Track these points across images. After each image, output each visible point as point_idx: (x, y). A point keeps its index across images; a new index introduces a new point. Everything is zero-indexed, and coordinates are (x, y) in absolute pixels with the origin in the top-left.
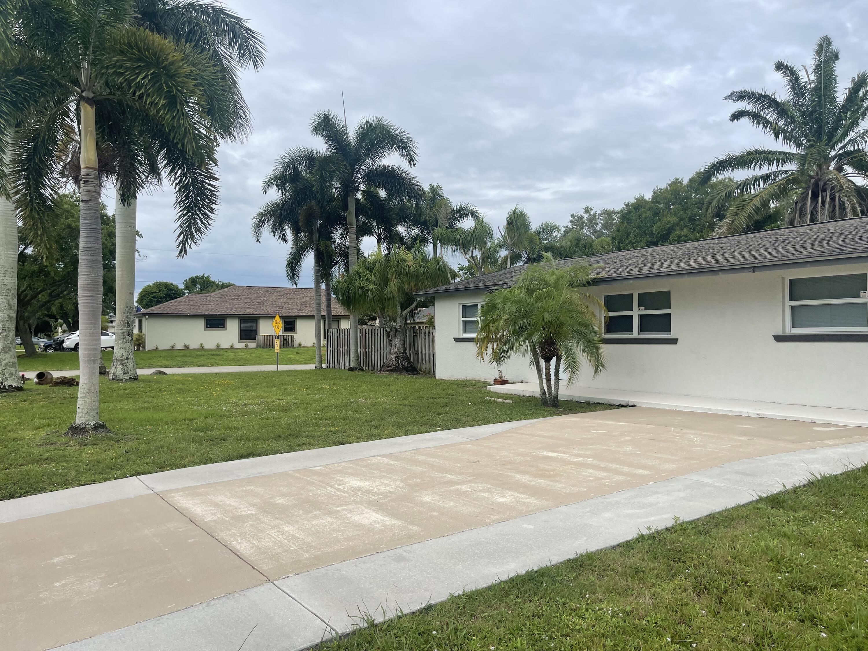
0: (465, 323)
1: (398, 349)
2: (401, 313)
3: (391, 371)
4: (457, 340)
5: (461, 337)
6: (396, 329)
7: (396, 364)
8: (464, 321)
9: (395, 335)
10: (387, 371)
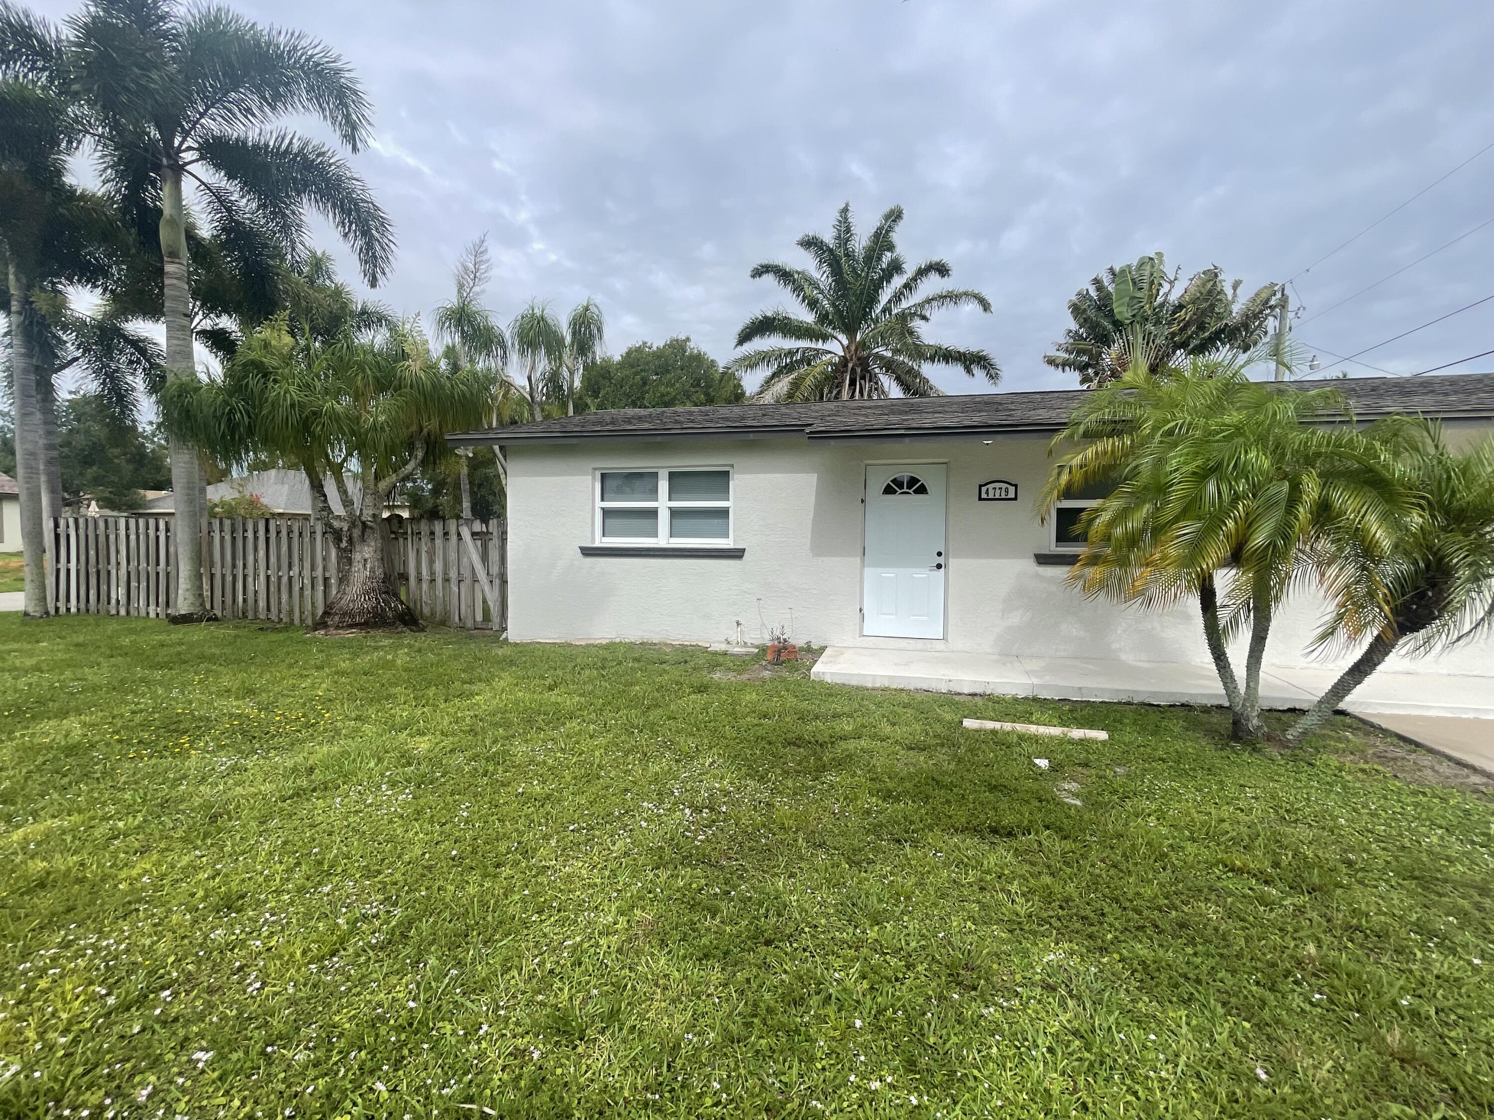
0: (606, 512)
1: (372, 570)
2: (376, 485)
3: (365, 625)
4: (588, 552)
5: (597, 544)
6: (364, 523)
7: (373, 608)
8: (603, 509)
9: (363, 539)
10: (350, 626)
